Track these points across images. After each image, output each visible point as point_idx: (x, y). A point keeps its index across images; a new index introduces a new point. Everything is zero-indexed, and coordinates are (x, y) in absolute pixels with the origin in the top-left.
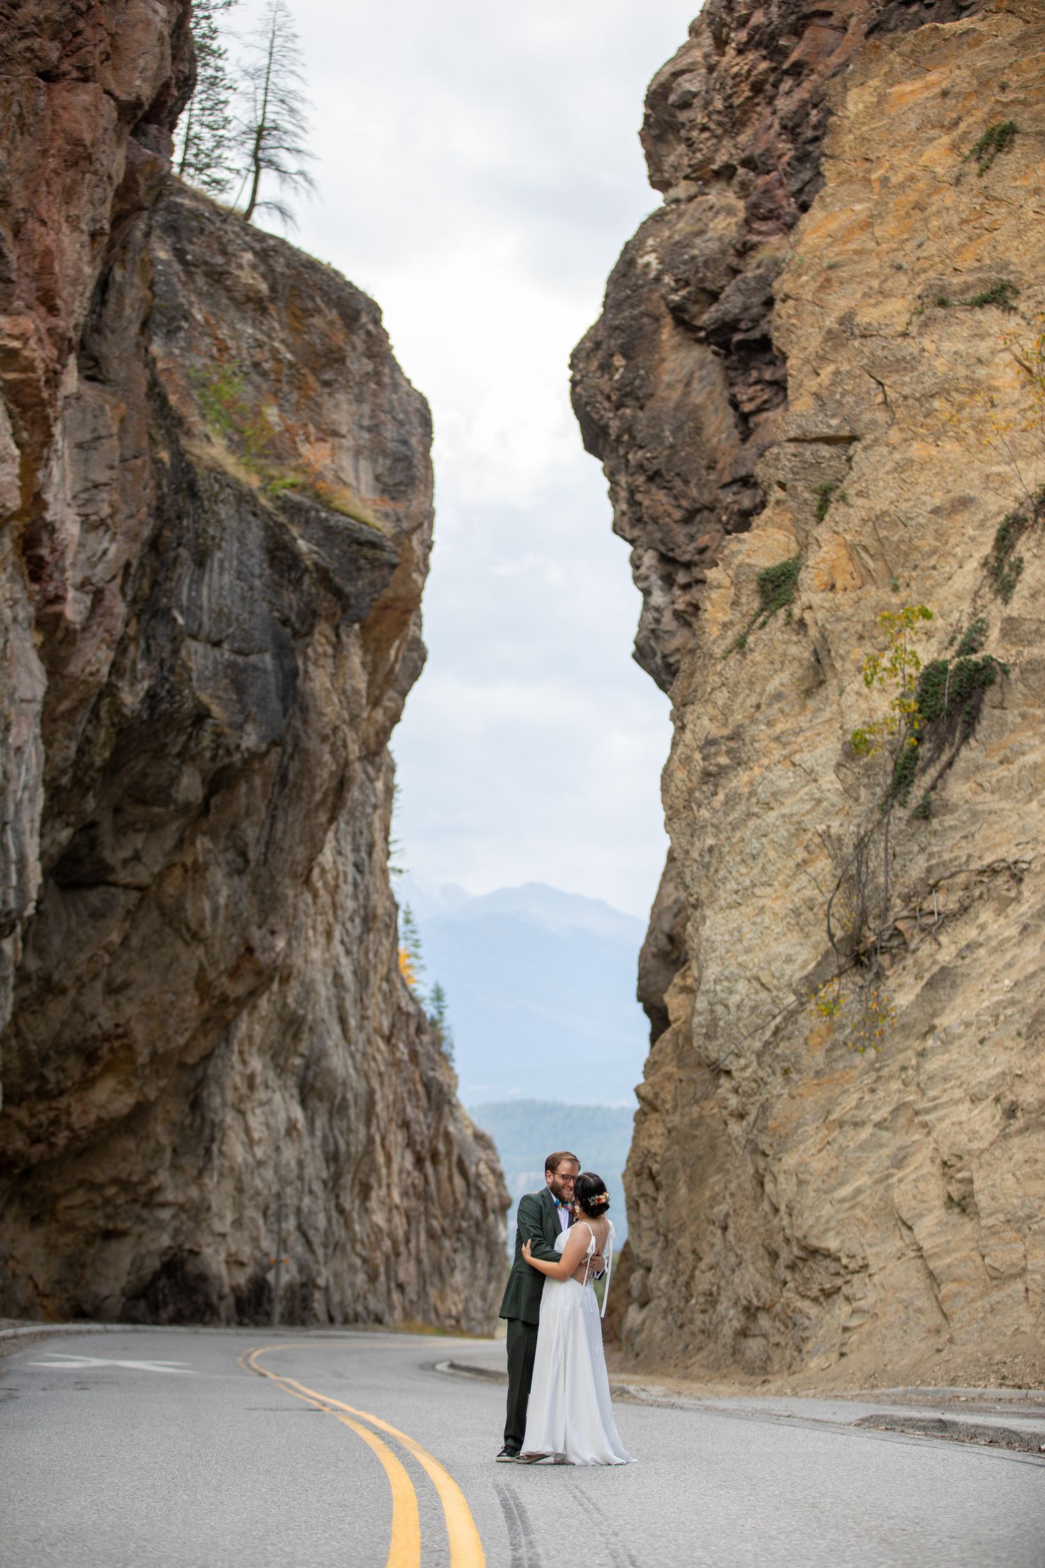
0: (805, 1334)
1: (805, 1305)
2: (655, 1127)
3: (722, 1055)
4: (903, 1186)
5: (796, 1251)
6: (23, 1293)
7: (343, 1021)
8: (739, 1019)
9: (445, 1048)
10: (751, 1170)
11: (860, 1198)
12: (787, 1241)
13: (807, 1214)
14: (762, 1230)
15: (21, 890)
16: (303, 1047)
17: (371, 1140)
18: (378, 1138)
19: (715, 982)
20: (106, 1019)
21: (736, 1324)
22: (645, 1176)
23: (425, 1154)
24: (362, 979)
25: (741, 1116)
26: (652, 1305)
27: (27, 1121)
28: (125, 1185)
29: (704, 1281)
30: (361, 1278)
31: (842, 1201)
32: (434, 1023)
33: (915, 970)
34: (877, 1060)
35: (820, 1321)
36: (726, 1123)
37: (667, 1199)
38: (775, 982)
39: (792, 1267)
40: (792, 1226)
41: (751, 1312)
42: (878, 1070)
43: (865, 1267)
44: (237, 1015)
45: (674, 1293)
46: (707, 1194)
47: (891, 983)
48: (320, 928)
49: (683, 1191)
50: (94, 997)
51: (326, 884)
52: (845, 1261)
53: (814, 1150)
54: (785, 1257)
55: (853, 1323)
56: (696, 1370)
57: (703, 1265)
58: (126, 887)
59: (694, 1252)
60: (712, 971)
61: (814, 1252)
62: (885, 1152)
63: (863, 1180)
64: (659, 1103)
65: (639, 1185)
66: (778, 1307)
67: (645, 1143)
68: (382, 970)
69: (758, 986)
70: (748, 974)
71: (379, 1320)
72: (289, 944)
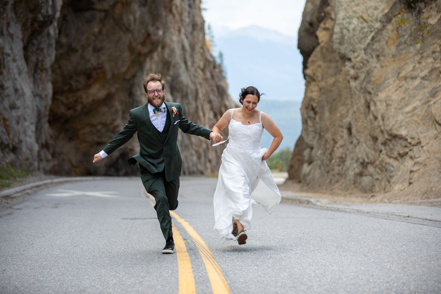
0: (392, 174)
1: (391, 161)
2: (314, 88)
3: (347, 52)
4: (436, 106)
5: (386, 136)
6: (67, 166)
7: (186, 63)
8: (354, 35)
9: (224, 74)
10: (363, 101)
11: (416, 111)
12: (382, 132)
13: (391, 119)
14: (369, 127)
15: (54, 7)
16: (171, 73)
17: (197, 107)
18: (200, 107)
19: (343, 19)
20: (94, 62)
21: (357, 171)
22: (310, 108)
23: (218, 112)
24: (193, 47)
25: (356, 78)
26: (315, 163)
27: (65, 101)
28: (104, 125)
29: (338, 152)
30: (195, 158)
31: (408, 113)
32: (220, 66)
33: (437, 9)
34: (421, 49)
35: (398, 168)
36: (349, 82)
37: (320, 118)
38: (370, 18)
39: (384, 144)
40: (384, 125)
41: (364, 164)
42: (421, 54)
43: (419, 143)
44: (145, 60)
45: (325, 158)
46: (338, 115)
47: (425, 15)
48: (176, 28)
49: (327, 114)
50: (89, 53)
51: (178, 12)
52: (409, 140)
53: (393, 90)
54: (381, 139)
55: (415, 168)
56: (336, 191)
57: (338, 145)
58: (100, 11)
59: (334, 140)
60: (341, 15)
61: (395, 137)
62: (426, 90)
63: (417, 103)
64: (315, 78)
65: (307, 113)
66: (377, 162)
67: (310, 95)
68: (200, 45)
69: (362, 20)
70: (358, 15)
71: (202, 173)
72: (164, 33)
